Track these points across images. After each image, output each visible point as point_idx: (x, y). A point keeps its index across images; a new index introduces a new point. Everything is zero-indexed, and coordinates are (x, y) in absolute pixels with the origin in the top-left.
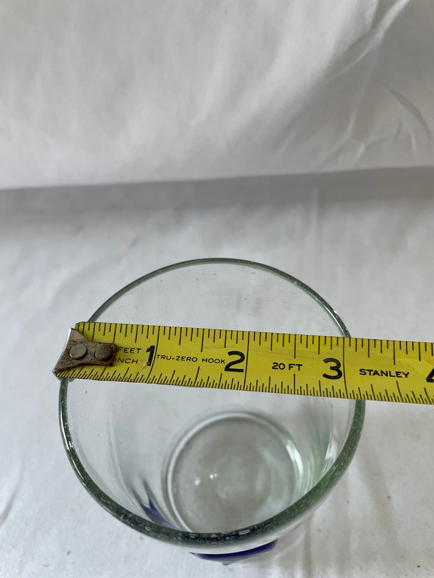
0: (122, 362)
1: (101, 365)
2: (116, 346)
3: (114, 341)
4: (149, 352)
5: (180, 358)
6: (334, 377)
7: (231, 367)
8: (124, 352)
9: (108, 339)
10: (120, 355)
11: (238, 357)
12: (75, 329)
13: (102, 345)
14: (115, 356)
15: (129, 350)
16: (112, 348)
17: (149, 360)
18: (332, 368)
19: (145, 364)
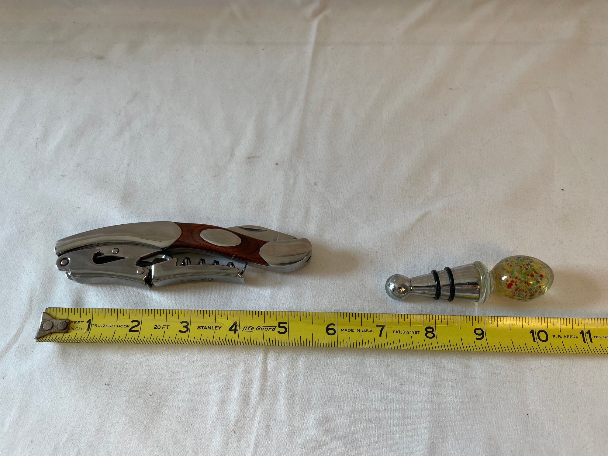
0: (73, 330)
1: (62, 332)
2: (70, 321)
3: (68, 318)
4: (88, 323)
5: (105, 326)
6: (184, 331)
7: (132, 329)
8: (74, 324)
9: (64, 317)
10: (72, 325)
11: (136, 323)
12: (45, 313)
13: (61, 321)
14: (69, 327)
15: (77, 322)
16: (67, 322)
17: (88, 328)
18: (184, 327)
19: (85, 330)
